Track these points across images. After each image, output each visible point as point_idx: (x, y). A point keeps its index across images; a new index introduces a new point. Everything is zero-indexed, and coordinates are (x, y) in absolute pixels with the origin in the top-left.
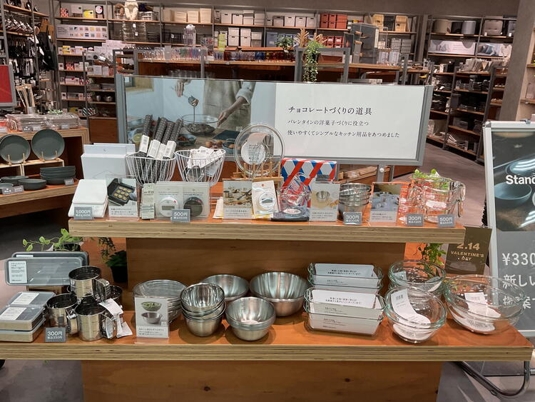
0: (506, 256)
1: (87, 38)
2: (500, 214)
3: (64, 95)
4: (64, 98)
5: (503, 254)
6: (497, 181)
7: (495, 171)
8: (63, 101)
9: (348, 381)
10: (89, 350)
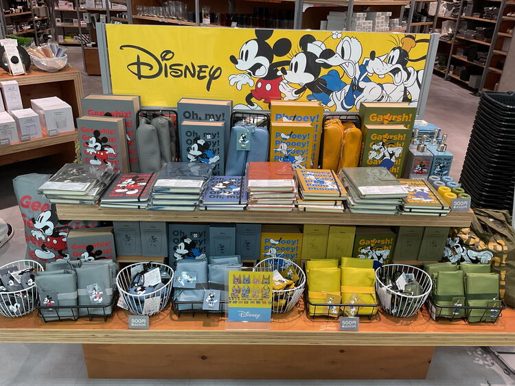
3: (58, 21)
4: (58, 24)
8: (58, 27)
9: (342, 351)
10: (84, 334)
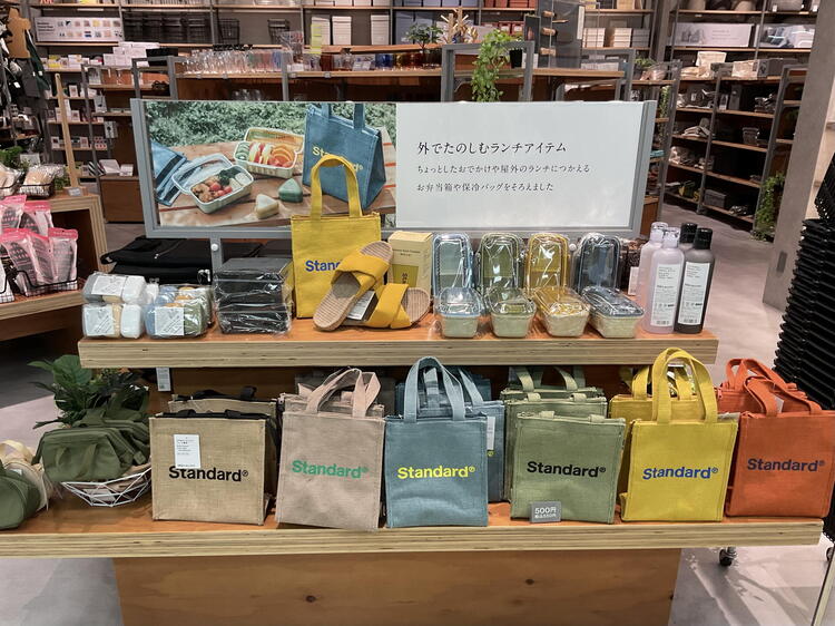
1: (88, 39)
3: (55, 141)
4: (55, 146)
8: (55, 151)
9: (530, 582)
10: (122, 541)
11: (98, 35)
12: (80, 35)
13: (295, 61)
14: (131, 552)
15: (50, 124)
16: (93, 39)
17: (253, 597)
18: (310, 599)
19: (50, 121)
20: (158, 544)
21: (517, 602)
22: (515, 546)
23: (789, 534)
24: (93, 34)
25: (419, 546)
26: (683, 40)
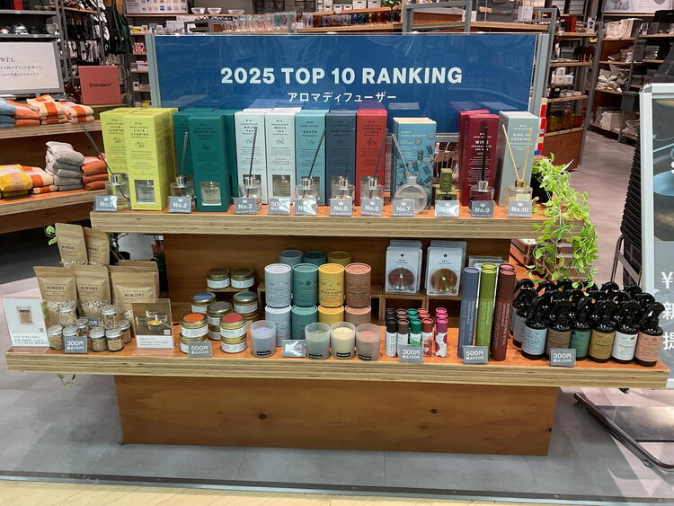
0: (667, 276)
1: (162, 12)
2: (661, 217)
3: (136, 85)
4: (136, 89)
5: (663, 273)
6: (657, 170)
7: (655, 155)
8: (135, 92)
9: (434, 411)
10: (115, 363)
11: (170, 9)
12: (156, 9)
13: (298, 21)
14: (120, 371)
15: (133, 73)
16: (166, 12)
17: (219, 413)
18: (262, 417)
19: (133, 70)
20: (140, 366)
21: (424, 427)
22: (415, 378)
23: (641, 379)
24: (165, 8)
25: (339, 376)
26: (615, 9)
